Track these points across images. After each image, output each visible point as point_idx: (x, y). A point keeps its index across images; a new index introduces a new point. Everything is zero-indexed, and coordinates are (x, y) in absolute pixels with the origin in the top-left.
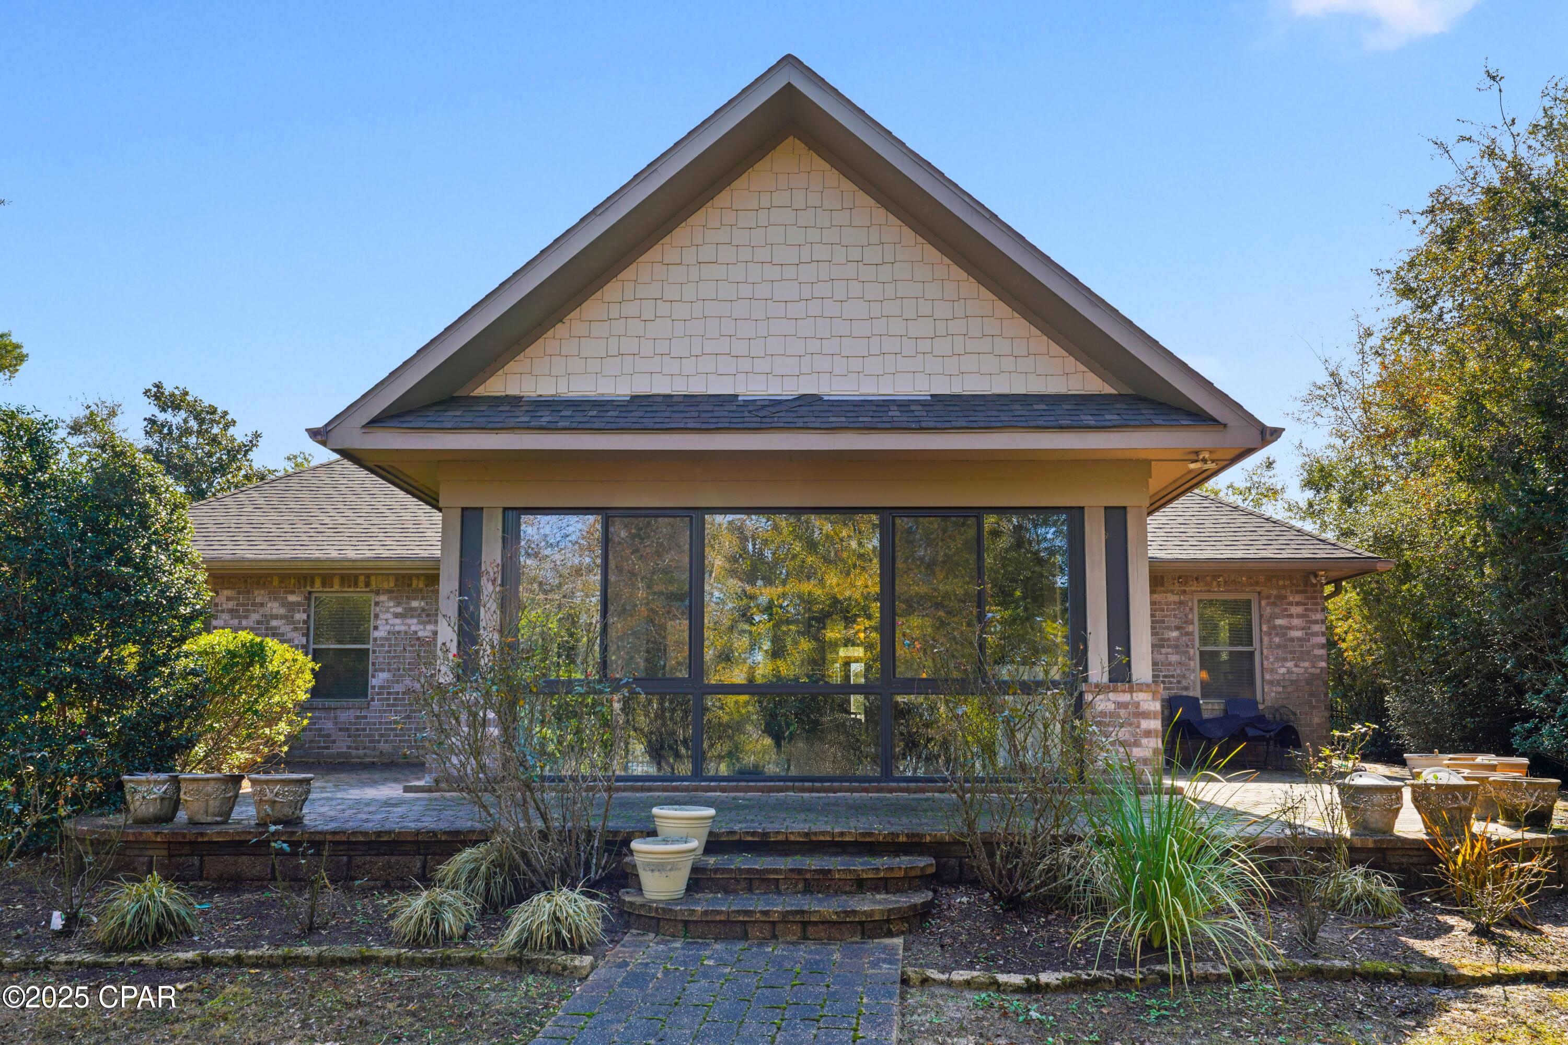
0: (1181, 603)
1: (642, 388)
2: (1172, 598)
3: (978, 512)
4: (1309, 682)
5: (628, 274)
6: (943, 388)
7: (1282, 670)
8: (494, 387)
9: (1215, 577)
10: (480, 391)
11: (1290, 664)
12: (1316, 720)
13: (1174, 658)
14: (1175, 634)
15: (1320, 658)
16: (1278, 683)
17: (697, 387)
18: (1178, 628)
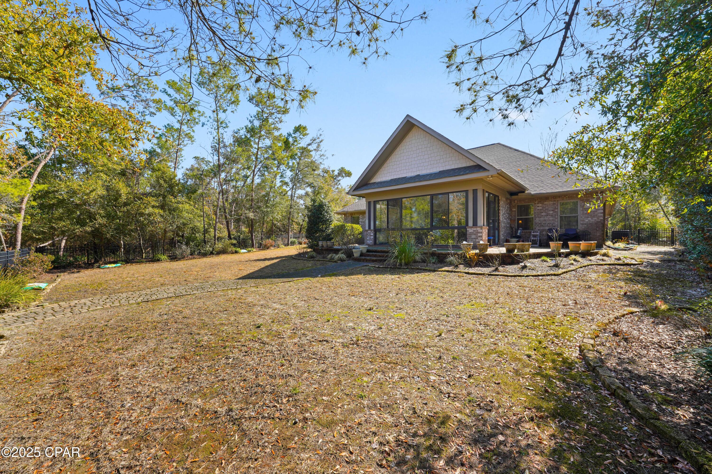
0: (554, 204)
1: (392, 178)
2: (551, 203)
3: (448, 193)
4: (596, 224)
5: (390, 158)
6: (441, 169)
7: (587, 220)
8: (373, 181)
9: (565, 196)
10: (371, 182)
11: (590, 219)
12: (598, 234)
13: (551, 219)
14: (552, 212)
15: (601, 216)
16: (585, 224)
17: (401, 176)
18: (552, 211)
